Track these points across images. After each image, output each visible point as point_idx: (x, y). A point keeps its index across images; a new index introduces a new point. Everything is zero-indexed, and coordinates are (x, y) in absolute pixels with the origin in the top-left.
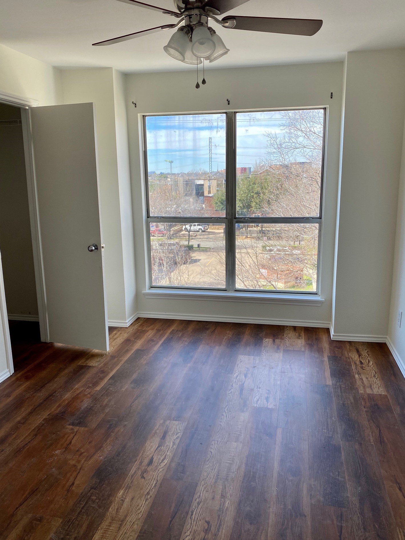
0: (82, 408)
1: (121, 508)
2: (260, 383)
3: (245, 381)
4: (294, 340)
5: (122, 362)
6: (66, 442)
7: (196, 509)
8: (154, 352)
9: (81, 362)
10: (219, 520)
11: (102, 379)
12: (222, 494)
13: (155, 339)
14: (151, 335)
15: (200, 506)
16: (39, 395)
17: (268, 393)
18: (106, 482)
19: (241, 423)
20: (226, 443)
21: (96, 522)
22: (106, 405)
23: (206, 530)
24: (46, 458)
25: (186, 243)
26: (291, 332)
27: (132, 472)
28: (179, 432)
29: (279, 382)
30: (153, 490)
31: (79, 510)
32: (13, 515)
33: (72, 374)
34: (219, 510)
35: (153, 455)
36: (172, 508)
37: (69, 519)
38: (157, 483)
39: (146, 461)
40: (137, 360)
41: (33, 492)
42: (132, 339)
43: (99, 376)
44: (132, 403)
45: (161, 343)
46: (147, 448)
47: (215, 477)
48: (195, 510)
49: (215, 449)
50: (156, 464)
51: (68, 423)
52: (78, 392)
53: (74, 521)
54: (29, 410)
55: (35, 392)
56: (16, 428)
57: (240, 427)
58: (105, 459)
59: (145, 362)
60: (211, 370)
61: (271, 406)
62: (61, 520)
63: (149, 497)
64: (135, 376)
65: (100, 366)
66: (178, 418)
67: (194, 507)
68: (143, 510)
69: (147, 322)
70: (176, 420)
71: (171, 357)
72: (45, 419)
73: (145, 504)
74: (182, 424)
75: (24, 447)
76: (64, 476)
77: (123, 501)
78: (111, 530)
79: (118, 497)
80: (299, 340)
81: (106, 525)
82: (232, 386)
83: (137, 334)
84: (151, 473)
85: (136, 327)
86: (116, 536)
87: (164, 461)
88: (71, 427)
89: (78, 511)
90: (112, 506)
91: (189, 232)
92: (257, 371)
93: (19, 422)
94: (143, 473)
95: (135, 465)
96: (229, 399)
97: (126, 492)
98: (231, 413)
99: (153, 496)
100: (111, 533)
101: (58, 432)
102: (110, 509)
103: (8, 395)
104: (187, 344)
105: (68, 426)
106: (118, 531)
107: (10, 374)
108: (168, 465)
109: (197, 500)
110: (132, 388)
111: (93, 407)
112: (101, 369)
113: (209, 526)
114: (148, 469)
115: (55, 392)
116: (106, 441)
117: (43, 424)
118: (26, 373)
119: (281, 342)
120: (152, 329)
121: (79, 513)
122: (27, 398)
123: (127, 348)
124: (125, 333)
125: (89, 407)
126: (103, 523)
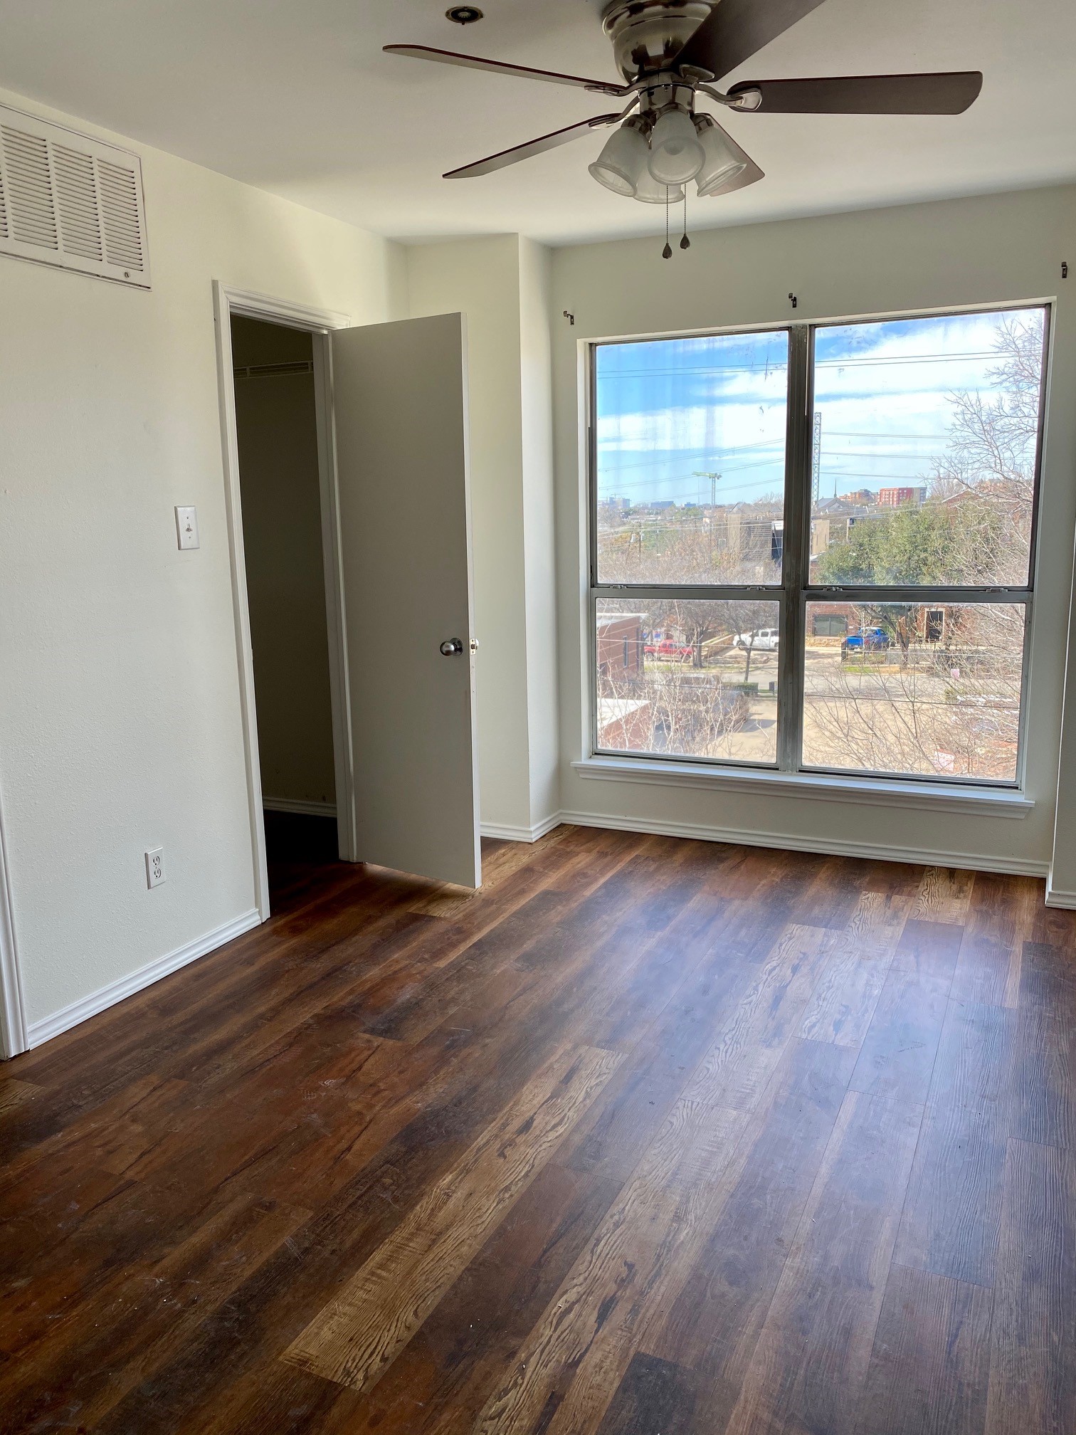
0: (399, 1001)
1: (441, 1209)
2: (829, 988)
3: (790, 982)
4: (941, 900)
5: (506, 915)
6: (353, 1065)
7: (609, 1235)
8: (582, 900)
9: (414, 908)
10: (658, 1265)
11: (453, 945)
12: (676, 1213)
13: (590, 872)
14: (582, 863)
15: (618, 1231)
16: (314, 966)
17: (843, 1012)
18: (420, 1153)
19: (758, 1071)
20: (713, 1108)
21: (382, 1228)
22: (453, 1000)
23: (623, 1280)
24: (303, 1092)
25: (740, 679)
26: (940, 880)
27: (481, 1140)
28: (605, 1074)
29: (877, 991)
30: (520, 1184)
31: (351, 1200)
32: (216, 1190)
33: (391, 930)
34: (663, 1245)
35: (535, 1114)
36: (555, 1226)
37: (328, 1215)
38: (530, 1170)
39: (516, 1124)
40: (541, 913)
41: (265, 1153)
42: (538, 868)
43: (449, 939)
44: (510, 1002)
45: (602, 881)
46: (524, 1096)
47: (668, 1176)
48: (606, 1238)
49: (681, 1118)
50: (538, 1133)
51: (363, 1028)
52: (398, 967)
53: (337, 1219)
54: (286, 994)
55: (305, 960)
56: (253, 1027)
57: (754, 1079)
58: (426, 1108)
59: (558, 919)
60: (710, 950)
61: (843, 1040)
62: (311, 1214)
63: (507, 1195)
64: (528, 946)
65: (456, 918)
66: (610, 1043)
67: (604, 1230)
68: (489, 1219)
69: (578, 835)
70: (602, 1048)
71: (621, 913)
72: (315, 1015)
73: (495, 1210)
74: (615, 1057)
75: (261, 1065)
76: (334, 1131)
77: (449, 1196)
78: (410, 1249)
79: (439, 1186)
80: (957, 900)
81: (403, 1238)
82: (756, 989)
83: (552, 859)
84: (522, 1149)
85: (552, 843)
86: (418, 1261)
87: (556, 1129)
88: (367, 1036)
89: (349, 1203)
90: (423, 1201)
91: (749, 650)
92: (826, 961)
93: (261, 1016)
94: (504, 1146)
95: (489, 1128)
96: (741, 1017)
97: (459, 1179)
98: (739, 1046)
99: (516, 1196)
100: (410, 1253)
101: (338, 1043)
102: (418, 1207)
103: (249, 962)
104: (664, 888)
105: (361, 1035)
106: (426, 1252)
107: (261, 919)
108: (565, 1135)
109: (616, 1217)
110: (517, 970)
111: (422, 1000)
112: (457, 926)
113: (631, 1275)
114: (518, 1140)
115: (348, 964)
116: (436, 1072)
117: (310, 1025)
118: (295, 919)
119: (906, 902)
120: (589, 851)
121: (350, 1206)
122: (287, 971)
123: (522, 886)
124: (524, 855)
125: (414, 1001)
126: (397, 1233)
